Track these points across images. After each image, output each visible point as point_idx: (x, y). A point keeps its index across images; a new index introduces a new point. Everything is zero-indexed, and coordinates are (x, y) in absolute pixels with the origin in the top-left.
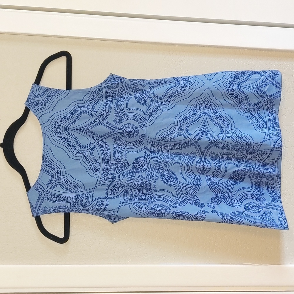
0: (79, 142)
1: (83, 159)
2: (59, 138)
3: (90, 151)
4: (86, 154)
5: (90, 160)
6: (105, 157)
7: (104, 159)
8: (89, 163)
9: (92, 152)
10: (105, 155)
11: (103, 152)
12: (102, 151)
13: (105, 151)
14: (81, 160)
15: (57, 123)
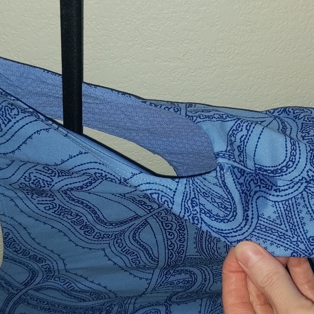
0: (101, 216)
1: (113, 248)
2: (44, 206)
3: (133, 232)
4: (122, 238)
5: (131, 250)
6: (172, 243)
7: (169, 250)
8: (129, 256)
9: (137, 234)
10: (173, 241)
11: (168, 233)
12: (165, 230)
13: (173, 231)
14: (108, 251)
15: (33, 178)
